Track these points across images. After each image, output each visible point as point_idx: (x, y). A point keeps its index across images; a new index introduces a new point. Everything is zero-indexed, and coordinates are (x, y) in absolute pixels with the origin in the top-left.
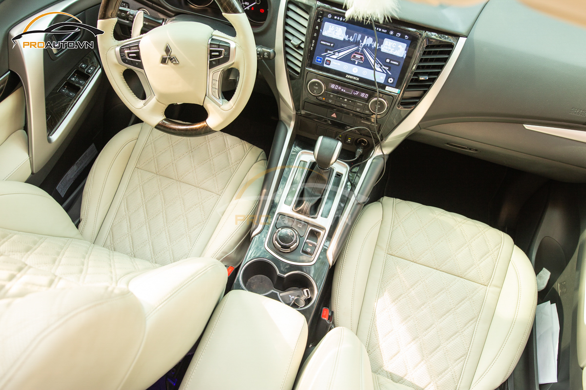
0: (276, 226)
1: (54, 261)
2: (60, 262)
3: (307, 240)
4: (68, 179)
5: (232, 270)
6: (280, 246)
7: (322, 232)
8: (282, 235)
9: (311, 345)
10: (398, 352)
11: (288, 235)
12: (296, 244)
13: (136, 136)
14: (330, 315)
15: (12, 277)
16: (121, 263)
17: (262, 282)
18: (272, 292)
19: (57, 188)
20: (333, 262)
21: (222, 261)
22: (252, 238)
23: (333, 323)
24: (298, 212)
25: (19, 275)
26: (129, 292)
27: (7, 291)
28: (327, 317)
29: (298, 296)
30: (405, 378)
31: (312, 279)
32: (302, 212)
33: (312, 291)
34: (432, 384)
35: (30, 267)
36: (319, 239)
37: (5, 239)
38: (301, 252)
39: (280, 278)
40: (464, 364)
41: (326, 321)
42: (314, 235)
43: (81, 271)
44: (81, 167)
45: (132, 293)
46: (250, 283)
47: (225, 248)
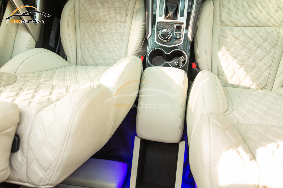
0: (158, 30)
1: (64, 80)
2: (66, 80)
3: (176, 32)
4: (52, 38)
5: (143, 58)
6: (163, 40)
7: (183, 26)
8: (162, 33)
9: (190, 82)
10: (234, 74)
11: (165, 33)
12: (170, 36)
13: (73, 6)
14: (196, 65)
15: (51, 93)
16: (92, 71)
17: (159, 59)
18: (165, 63)
19: (50, 45)
20: (192, 39)
21: (137, 56)
22: (148, 40)
23: (199, 69)
24: (167, 19)
25: (53, 91)
26: (100, 85)
27: (52, 100)
28: (195, 67)
29: (178, 61)
30: (240, 85)
31: (183, 51)
32: (169, 18)
33: (185, 57)
34: (254, 84)
35: (56, 86)
36: (182, 30)
37: (40, 77)
38: (174, 39)
39: (167, 55)
40: (270, 71)
41: (195, 69)
42: (179, 28)
43: (77, 81)
44: (55, 31)
45: (102, 85)
46: (154, 61)
47: (136, 49)
